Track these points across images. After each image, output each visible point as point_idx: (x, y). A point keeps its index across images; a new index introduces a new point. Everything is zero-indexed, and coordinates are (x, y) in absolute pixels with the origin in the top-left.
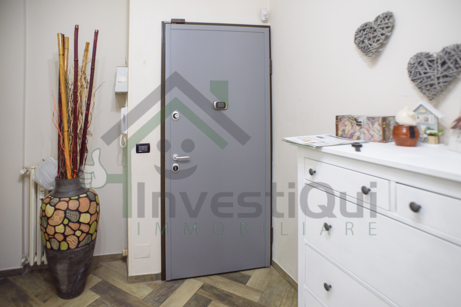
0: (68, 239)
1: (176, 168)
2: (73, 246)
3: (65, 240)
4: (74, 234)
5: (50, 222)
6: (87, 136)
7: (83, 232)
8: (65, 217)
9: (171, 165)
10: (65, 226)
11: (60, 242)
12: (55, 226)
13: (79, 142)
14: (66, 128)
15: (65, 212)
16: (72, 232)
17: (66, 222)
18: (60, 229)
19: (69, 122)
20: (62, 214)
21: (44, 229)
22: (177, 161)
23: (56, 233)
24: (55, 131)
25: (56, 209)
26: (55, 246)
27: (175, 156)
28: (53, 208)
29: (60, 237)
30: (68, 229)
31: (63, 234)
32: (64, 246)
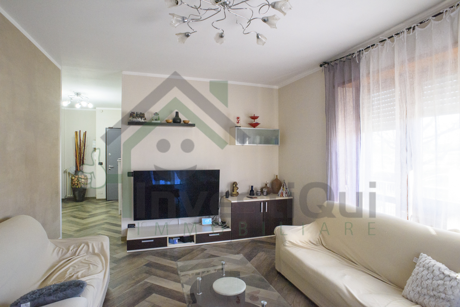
0: (78, 185)
1: (110, 169)
2: (80, 187)
3: (77, 185)
4: (80, 184)
5: (74, 181)
6: (84, 160)
7: (82, 184)
8: (78, 179)
9: (108, 168)
10: (77, 181)
11: (76, 186)
12: (75, 182)
13: (82, 161)
14: (78, 157)
15: (78, 178)
16: (79, 183)
17: (78, 180)
18: (76, 182)
19: (78, 156)
20: (77, 179)
21: (72, 183)
22: (110, 167)
23: (75, 183)
24: (75, 158)
25: (75, 177)
26: (75, 187)
27: (110, 166)
28: (74, 177)
29: (76, 185)
30: (78, 182)
31: (77, 183)
32: (77, 187)
